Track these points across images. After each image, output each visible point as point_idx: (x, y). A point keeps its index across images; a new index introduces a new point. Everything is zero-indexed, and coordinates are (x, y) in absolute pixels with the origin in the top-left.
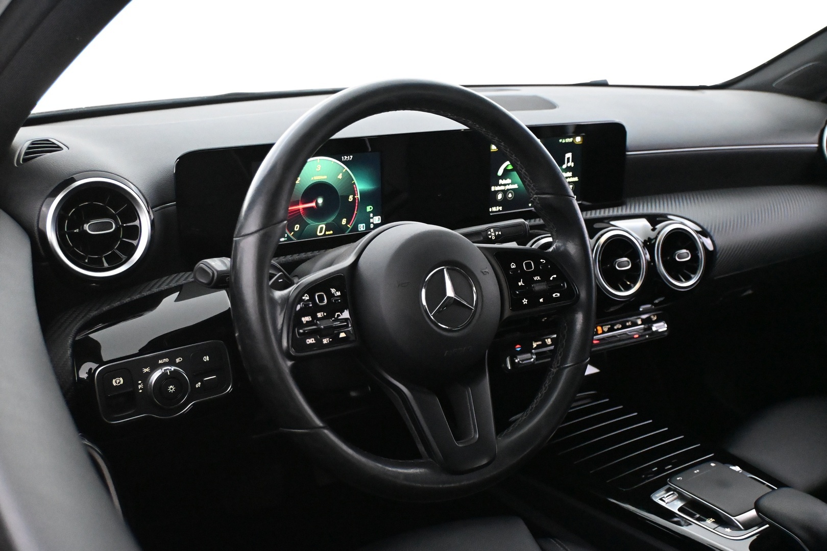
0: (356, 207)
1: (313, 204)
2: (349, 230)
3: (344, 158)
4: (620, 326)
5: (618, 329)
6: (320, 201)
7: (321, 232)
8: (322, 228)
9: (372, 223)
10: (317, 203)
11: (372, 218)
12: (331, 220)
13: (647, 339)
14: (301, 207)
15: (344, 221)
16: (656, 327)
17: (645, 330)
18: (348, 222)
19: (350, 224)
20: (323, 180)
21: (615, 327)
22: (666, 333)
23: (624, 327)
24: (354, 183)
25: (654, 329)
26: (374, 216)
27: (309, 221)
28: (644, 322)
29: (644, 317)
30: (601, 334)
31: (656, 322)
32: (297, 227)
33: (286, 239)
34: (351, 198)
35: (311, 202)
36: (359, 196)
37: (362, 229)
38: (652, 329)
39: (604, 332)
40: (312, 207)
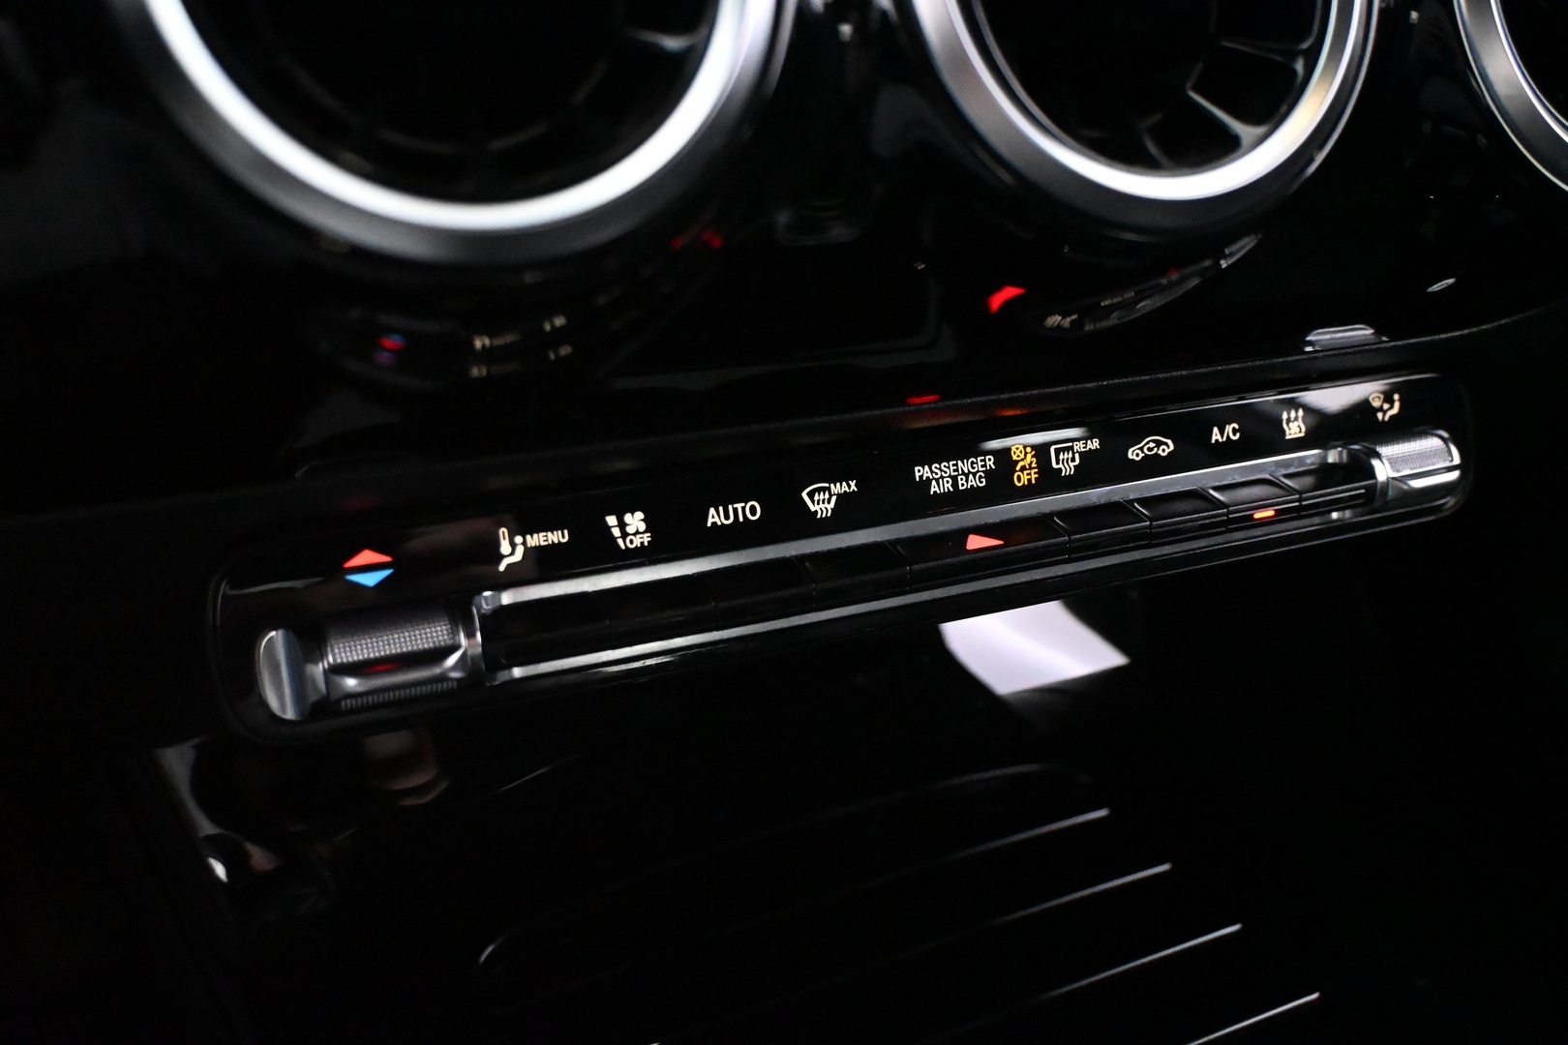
4: (1168, 448)
5: (1153, 466)
13: (1341, 527)
16: (1394, 462)
17: (1325, 474)
21: (1134, 454)
22: (1450, 501)
23: (1196, 451)
25: (1383, 471)
28: (1325, 429)
29: (1333, 398)
30: (1029, 491)
31: (1402, 429)
38: (1371, 473)
39: (1049, 481)
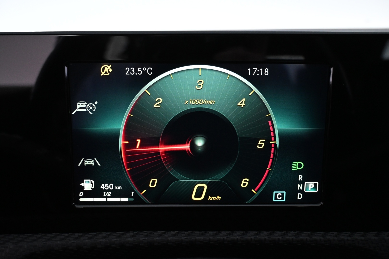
0: (271, 160)
1: (187, 147)
2: (254, 197)
3: (252, 71)
6: (200, 143)
7: (198, 195)
8: (200, 190)
9: (302, 191)
10: (193, 146)
11: (302, 183)
12: (219, 176)
14: (162, 148)
15: (245, 183)
18: (252, 185)
19: (256, 189)
20: (207, 107)
24: (270, 118)
26: (305, 180)
27: (177, 175)
32: (154, 182)
33: (132, 199)
34: (261, 144)
35: (183, 143)
36: (277, 142)
37: (279, 199)
40: (184, 152)
